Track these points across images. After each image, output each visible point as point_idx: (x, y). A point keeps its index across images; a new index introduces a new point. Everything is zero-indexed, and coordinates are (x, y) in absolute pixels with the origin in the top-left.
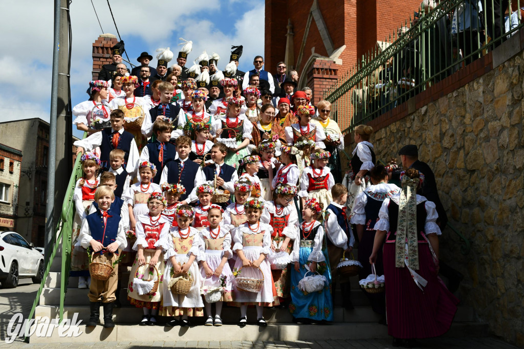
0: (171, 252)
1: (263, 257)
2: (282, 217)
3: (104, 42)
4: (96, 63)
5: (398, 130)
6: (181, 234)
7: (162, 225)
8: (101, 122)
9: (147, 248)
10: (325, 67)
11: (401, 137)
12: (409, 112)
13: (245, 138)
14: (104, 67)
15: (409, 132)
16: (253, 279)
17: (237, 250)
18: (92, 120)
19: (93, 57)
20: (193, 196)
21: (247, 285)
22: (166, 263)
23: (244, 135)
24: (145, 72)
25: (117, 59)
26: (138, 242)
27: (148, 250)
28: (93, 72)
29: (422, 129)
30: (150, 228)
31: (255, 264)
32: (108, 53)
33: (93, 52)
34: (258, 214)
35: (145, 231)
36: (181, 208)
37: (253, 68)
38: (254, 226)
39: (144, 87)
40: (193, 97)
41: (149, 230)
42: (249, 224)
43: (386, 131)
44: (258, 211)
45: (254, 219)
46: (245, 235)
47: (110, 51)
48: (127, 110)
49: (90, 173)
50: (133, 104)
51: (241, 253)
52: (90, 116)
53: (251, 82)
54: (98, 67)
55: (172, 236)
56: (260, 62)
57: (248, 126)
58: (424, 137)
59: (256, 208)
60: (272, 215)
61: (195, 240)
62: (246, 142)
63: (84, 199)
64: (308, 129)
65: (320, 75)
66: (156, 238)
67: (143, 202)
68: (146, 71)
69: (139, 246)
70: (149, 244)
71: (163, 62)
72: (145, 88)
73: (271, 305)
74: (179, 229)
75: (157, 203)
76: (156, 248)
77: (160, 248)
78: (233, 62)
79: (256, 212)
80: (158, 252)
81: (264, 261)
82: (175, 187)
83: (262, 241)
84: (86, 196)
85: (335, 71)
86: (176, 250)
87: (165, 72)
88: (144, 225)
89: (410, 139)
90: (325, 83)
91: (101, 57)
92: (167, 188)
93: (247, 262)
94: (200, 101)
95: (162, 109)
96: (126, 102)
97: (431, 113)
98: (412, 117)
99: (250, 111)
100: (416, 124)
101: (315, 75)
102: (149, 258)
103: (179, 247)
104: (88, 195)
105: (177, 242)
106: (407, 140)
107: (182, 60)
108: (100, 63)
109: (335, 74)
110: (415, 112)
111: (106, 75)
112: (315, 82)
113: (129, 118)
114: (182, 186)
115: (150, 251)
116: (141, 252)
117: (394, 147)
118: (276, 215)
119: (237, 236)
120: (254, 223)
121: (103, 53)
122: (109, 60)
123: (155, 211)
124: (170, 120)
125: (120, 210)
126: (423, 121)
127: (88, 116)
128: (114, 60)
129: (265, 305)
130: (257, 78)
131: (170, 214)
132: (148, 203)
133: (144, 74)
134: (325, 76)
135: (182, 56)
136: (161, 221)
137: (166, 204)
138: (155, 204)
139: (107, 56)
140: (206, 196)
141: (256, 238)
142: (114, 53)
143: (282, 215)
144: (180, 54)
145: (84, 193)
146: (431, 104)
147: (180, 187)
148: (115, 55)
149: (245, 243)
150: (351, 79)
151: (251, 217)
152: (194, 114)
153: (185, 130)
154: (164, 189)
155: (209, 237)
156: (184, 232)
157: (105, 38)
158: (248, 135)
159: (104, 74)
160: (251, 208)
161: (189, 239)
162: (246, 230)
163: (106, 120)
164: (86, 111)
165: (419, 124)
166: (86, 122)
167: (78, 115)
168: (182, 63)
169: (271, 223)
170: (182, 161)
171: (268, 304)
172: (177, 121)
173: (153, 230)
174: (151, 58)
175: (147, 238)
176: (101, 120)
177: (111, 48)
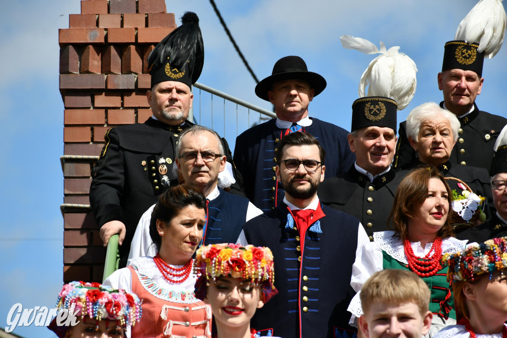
3: (109, 22)
4: (78, 116)
19: (65, 93)
24: (302, 169)
25: (172, 101)
28: (64, 161)
32: (126, 69)
33: (64, 69)
39: (297, 233)
47: (136, 62)
54: (85, 135)
68: (308, 163)
72: (302, 238)
91: (99, 92)
107: (458, 77)
108: (95, 117)
111: (126, 173)
121: (106, 69)
122: (133, 100)
128: (157, 107)
133: (300, 177)
139: (121, 81)
142: (156, 72)
148: (165, 85)
159: (118, 172)
168: (460, 92)
177: (142, 48)
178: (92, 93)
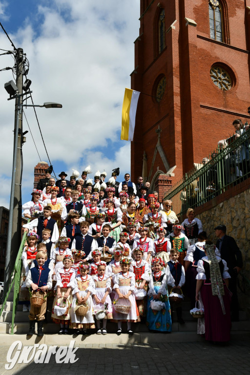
0: (76, 290)
1: (130, 292)
2: (140, 268)
3: (41, 166)
4: (36, 178)
5: (207, 216)
6: (82, 279)
7: (71, 274)
8: (38, 213)
9: (63, 287)
10: (165, 179)
11: (209, 220)
12: (213, 206)
13: (118, 221)
14: (41, 180)
15: (213, 217)
16: (125, 306)
17: (116, 289)
18: (33, 212)
19: (35, 175)
20: (90, 257)
21: (121, 310)
22: (73, 296)
23: (118, 220)
25: (48, 176)
26: (57, 284)
27: (63, 289)
28: (34, 183)
29: (220, 215)
30: (64, 276)
31: (126, 297)
33: (35, 172)
34: (127, 267)
35: (61, 277)
36: (82, 264)
37: (124, 180)
38: (125, 274)
40: (91, 199)
41: (63, 277)
42: (122, 273)
43: (200, 216)
44: (128, 265)
45: (125, 270)
46: (120, 279)
47: (44, 172)
48: (53, 206)
49: (32, 244)
50: (55, 203)
51: (118, 290)
52: (32, 209)
53: (123, 189)
55: (77, 280)
56: (128, 177)
57: (120, 214)
58: (222, 220)
59: (126, 264)
60: (134, 267)
61: (90, 283)
62: (119, 223)
63: (28, 259)
64: (157, 216)
65: (162, 184)
66: (68, 281)
67: (61, 261)
69: (58, 287)
70: (64, 285)
71: (73, 178)
73: (135, 322)
74: (81, 276)
75: (69, 261)
76: (68, 288)
77: (70, 287)
78: (113, 177)
79: (126, 266)
80: (69, 290)
81: (131, 295)
82: (79, 252)
83: (130, 283)
84: (29, 257)
85: (170, 181)
86: (79, 289)
87: (75, 182)
88: (61, 274)
89: (214, 221)
90: (165, 188)
92: (75, 252)
93: (121, 295)
94: (95, 201)
95: (73, 206)
96: (52, 201)
97: (225, 207)
98: (215, 208)
99: (123, 206)
100: (217, 213)
101: (159, 184)
102: (63, 293)
103: (81, 287)
104: (30, 256)
105: (80, 284)
106: (213, 222)
107: (84, 176)
108: (38, 178)
109: (171, 183)
110: (216, 206)
112: (159, 188)
113: (54, 210)
114: (84, 252)
115: (65, 289)
116: (59, 290)
117: (205, 226)
118: (136, 267)
119: (116, 280)
120: (125, 272)
121: (40, 172)
122: (43, 176)
123: (67, 266)
124: (78, 212)
125: (48, 265)
126: (221, 211)
127: (31, 209)
128: (46, 177)
129: (132, 321)
130: (126, 186)
131: (76, 267)
132: (63, 261)
133: (63, 184)
134: (165, 184)
135: (84, 174)
136: (71, 271)
137: (74, 262)
138: (67, 262)
139: (42, 174)
140: (97, 257)
141: (126, 281)
142: (46, 173)
143: (140, 266)
144: (83, 172)
145: (28, 255)
146: (225, 202)
147: (82, 252)
149: (120, 284)
150: (179, 186)
151: (123, 269)
152: (90, 208)
153: (86, 217)
154: (73, 253)
155: (97, 280)
156: (84, 278)
157: (41, 164)
158: (120, 219)
160: (123, 264)
161: (87, 282)
162: (121, 276)
163: (41, 212)
164: (29, 207)
165: (219, 213)
166: (29, 213)
167: (25, 209)
168: (84, 178)
169: (134, 272)
170: (84, 236)
171: (134, 320)
172: (81, 213)
173: (66, 277)
174: (66, 175)
175: (62, 282)
176: (38, 212)
177: (45, 170)
178: (38, 175)
